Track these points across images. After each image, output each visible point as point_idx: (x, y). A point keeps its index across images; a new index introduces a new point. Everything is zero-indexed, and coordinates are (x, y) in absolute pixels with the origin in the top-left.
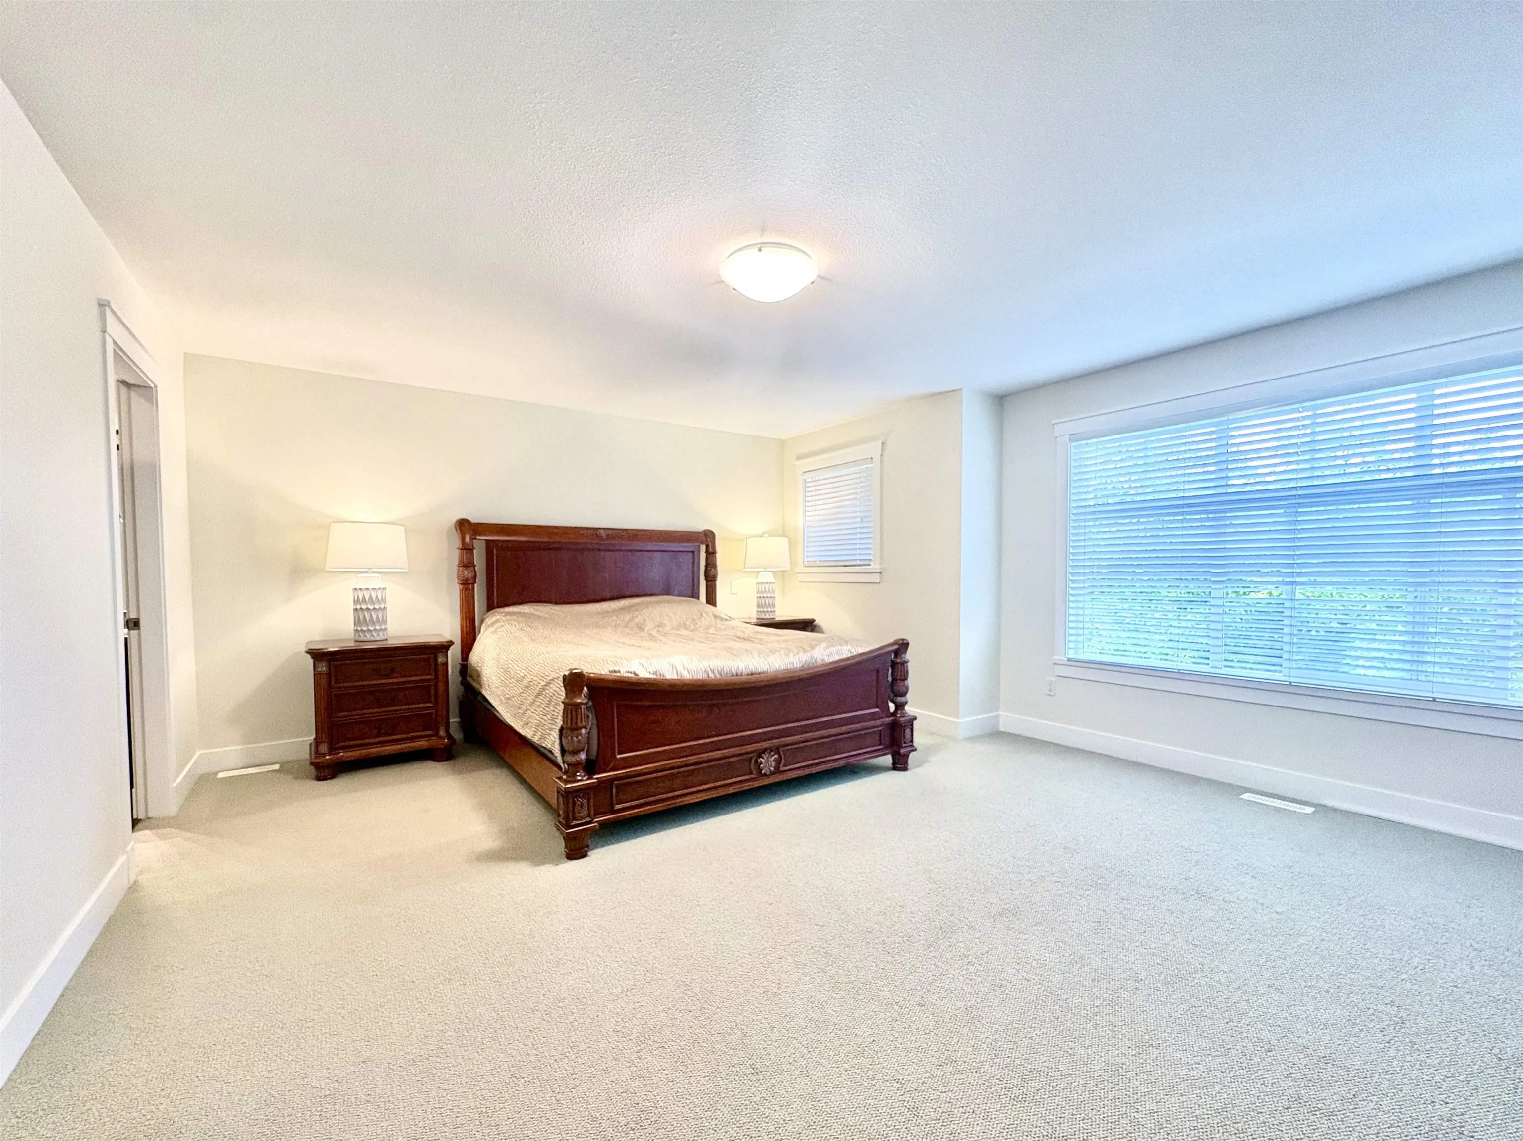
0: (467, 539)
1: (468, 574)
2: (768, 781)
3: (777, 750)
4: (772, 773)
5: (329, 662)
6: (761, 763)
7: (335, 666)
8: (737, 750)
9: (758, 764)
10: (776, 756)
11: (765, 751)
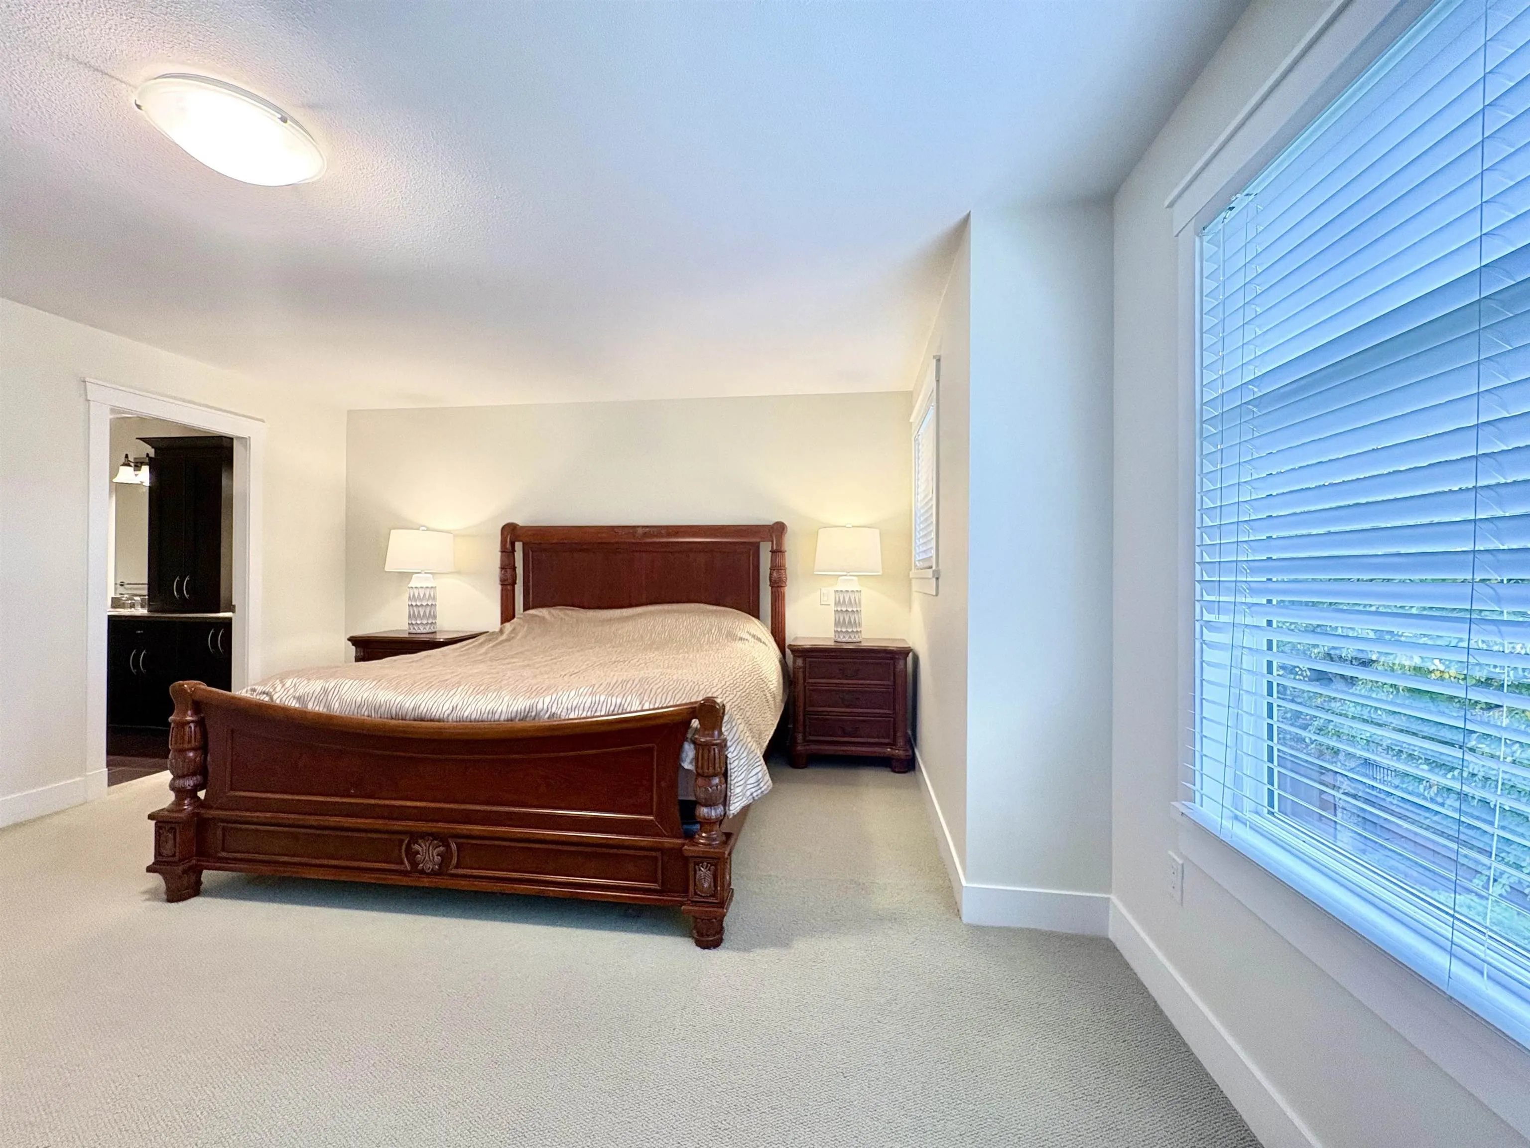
0: (507, 542)
2: (426, 882)
3: (442, 839)
4: (434, 873)
6: (418, 853)
8: (379, 823)
9: (411, 855)
10: (442, 848)
11: (423, 836)
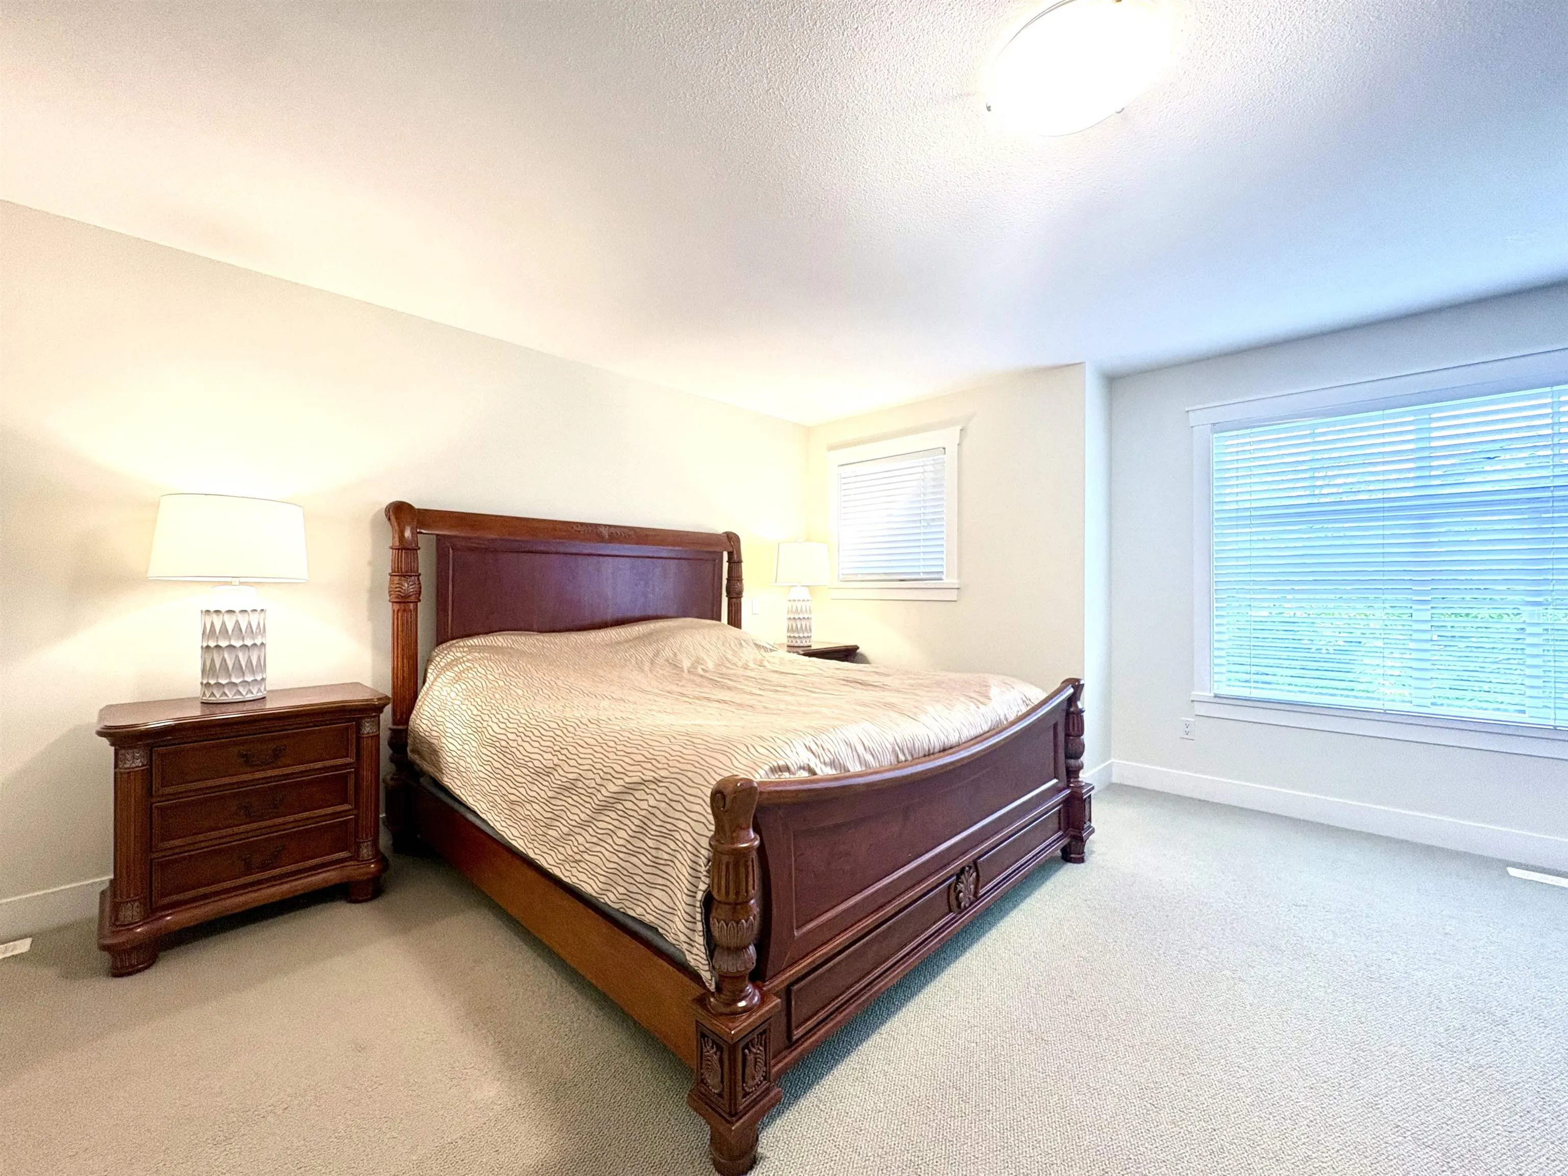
0: (408, 534)
1: (408, 587)
2: (967, 919)
3: (974, 865)
4: (971, 904)
5: (150, 748)
6: (961, 891)
7: (163, 756)
8: (936, 879)
9: (957, 894)
10: (974, 875)
11: (963, 870)
